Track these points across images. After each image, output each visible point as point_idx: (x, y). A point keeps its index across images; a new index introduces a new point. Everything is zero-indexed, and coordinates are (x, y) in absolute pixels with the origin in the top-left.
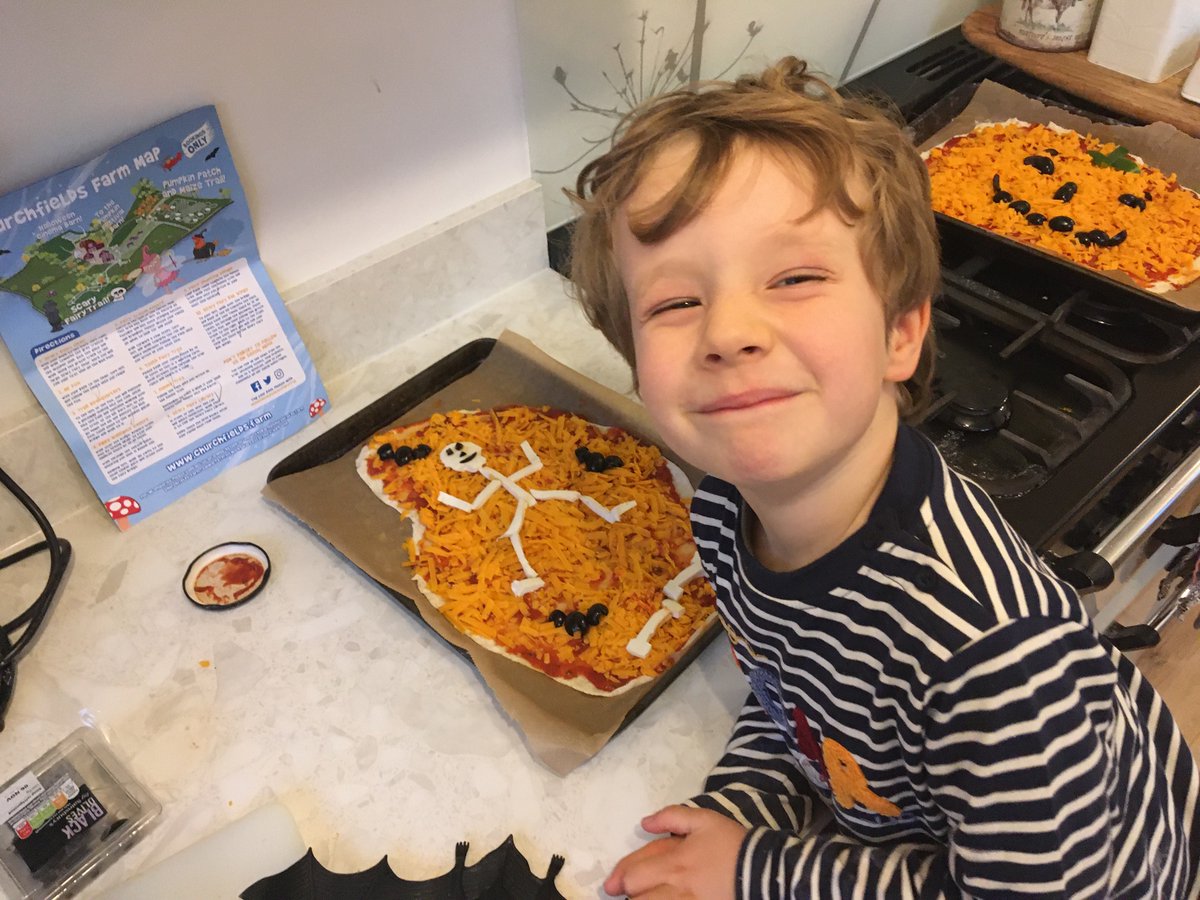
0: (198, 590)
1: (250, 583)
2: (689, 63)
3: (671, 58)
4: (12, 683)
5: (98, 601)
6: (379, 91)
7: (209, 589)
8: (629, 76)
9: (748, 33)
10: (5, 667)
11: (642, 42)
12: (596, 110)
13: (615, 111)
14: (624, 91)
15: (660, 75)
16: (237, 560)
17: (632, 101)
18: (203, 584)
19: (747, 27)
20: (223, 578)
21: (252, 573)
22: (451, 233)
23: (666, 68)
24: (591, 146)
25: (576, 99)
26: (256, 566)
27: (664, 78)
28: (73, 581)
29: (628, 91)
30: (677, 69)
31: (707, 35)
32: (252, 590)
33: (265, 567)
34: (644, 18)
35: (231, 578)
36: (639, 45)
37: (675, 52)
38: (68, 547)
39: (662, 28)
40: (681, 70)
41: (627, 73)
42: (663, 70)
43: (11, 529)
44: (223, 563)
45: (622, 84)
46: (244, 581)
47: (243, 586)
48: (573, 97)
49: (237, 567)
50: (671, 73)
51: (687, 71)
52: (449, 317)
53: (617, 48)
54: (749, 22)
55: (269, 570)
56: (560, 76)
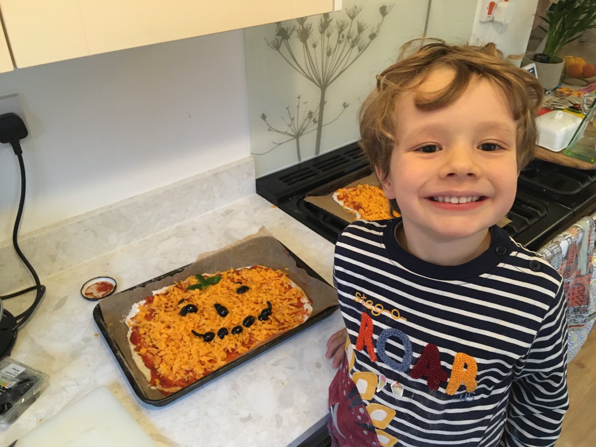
0: (86, 294)
1: (108, 291)
2: (318, 117)
3: (310, 114)
4: (16, 337)
5: (54, 311)
6: (190, 117)
7: (91, 294)
8: (292, 119)
9: (343, 107)
10: (14, 331)
11: (298, 107)
12: (278, 132)
13: (286, 132)
14: (291, 125)
15: (305, 120)
16: (103, 283)
17: (294, 130)
18: (88, 292)
19: (342, 104)
20: (97, 290)
21: (109, 288)
22: (215, 175)
23: (308, 117)
24: (276, 145)
25: (270, 127)
26: (110, 286)
27: (307, 121)
28: (44, 302)
29: (292, 125)
30: (313, 119)
31: (325, 106)
32: (109, 293)
33: (114, 284)
34: (299, 98)
35: (100, 290)
36: (297, 108)
37: (312, 111)
38: (44, 288)
39: (307, 102)
40: (315, 119)
41: (292, 118)
42: (307, 118)
43: (21, 281)
44: (96, 285)
45: (290, 122)
46: (106, 291)
47: (105, 292)
48: (269, 126)
49: (103, 286)
50: (310, 120)
51: (317, 119)
52: (212, 209)
53: (288, 108)
54: (343, 102)
55: (116, 286)
56: (264, 117)
